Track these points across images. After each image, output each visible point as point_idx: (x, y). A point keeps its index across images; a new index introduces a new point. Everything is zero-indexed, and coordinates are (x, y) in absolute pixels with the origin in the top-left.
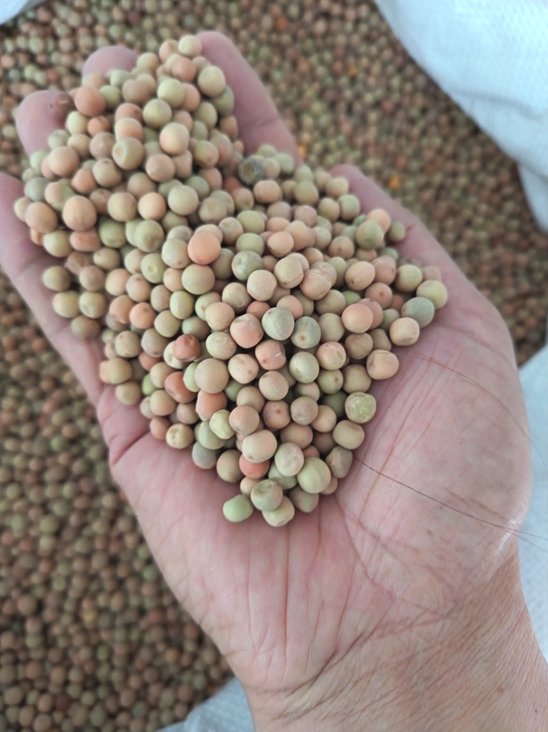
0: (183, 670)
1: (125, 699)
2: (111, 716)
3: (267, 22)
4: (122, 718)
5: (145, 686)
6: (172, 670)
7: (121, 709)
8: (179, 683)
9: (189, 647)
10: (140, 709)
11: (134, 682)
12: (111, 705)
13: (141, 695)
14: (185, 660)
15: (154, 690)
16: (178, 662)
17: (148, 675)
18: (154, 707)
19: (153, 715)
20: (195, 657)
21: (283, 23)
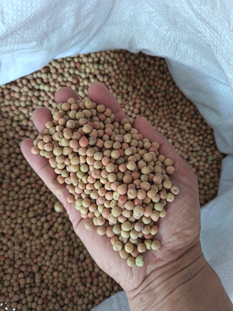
0: (86, 292)
1: (66, 301)
2: (62, 307)
3: (126, 67)
4: (65, 308)
5: (73, 297)
6: (82, 292)
7: (65, 305)
8: (84, 297)
9: (88, 285)
10: (71, 305)
11: (69, 296)
12: (61, 303)
13: (71, 300)
14: (87, 290)
15: (76, 299)
16: (84, 290)
17: (74, 294)
18: (76, 304)
19: (75, 307)
20: (90, 288)
21: (132, 68)
